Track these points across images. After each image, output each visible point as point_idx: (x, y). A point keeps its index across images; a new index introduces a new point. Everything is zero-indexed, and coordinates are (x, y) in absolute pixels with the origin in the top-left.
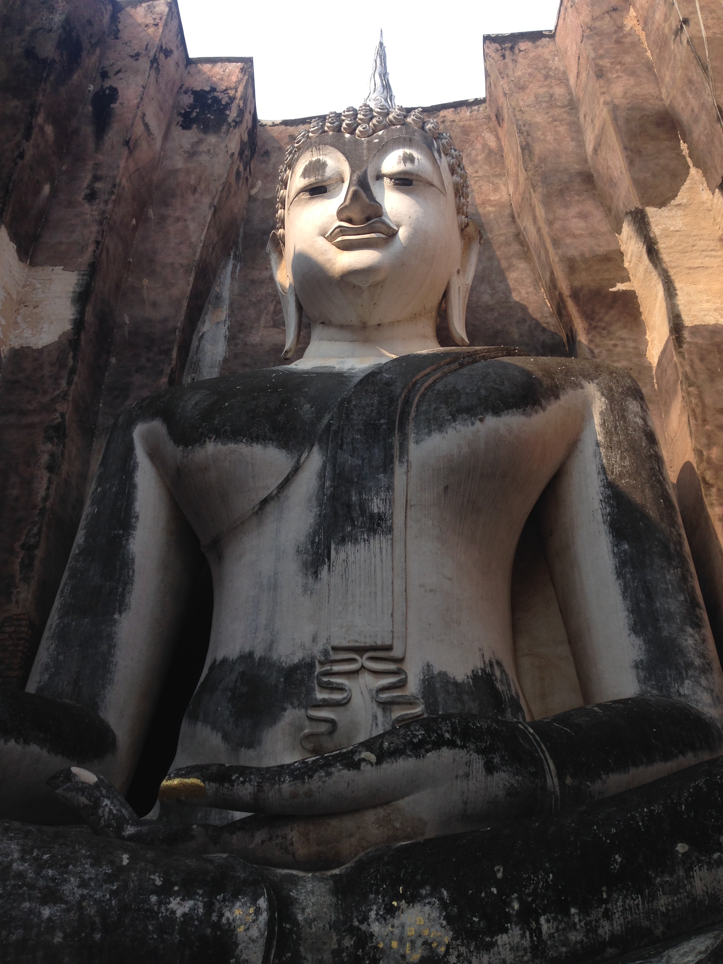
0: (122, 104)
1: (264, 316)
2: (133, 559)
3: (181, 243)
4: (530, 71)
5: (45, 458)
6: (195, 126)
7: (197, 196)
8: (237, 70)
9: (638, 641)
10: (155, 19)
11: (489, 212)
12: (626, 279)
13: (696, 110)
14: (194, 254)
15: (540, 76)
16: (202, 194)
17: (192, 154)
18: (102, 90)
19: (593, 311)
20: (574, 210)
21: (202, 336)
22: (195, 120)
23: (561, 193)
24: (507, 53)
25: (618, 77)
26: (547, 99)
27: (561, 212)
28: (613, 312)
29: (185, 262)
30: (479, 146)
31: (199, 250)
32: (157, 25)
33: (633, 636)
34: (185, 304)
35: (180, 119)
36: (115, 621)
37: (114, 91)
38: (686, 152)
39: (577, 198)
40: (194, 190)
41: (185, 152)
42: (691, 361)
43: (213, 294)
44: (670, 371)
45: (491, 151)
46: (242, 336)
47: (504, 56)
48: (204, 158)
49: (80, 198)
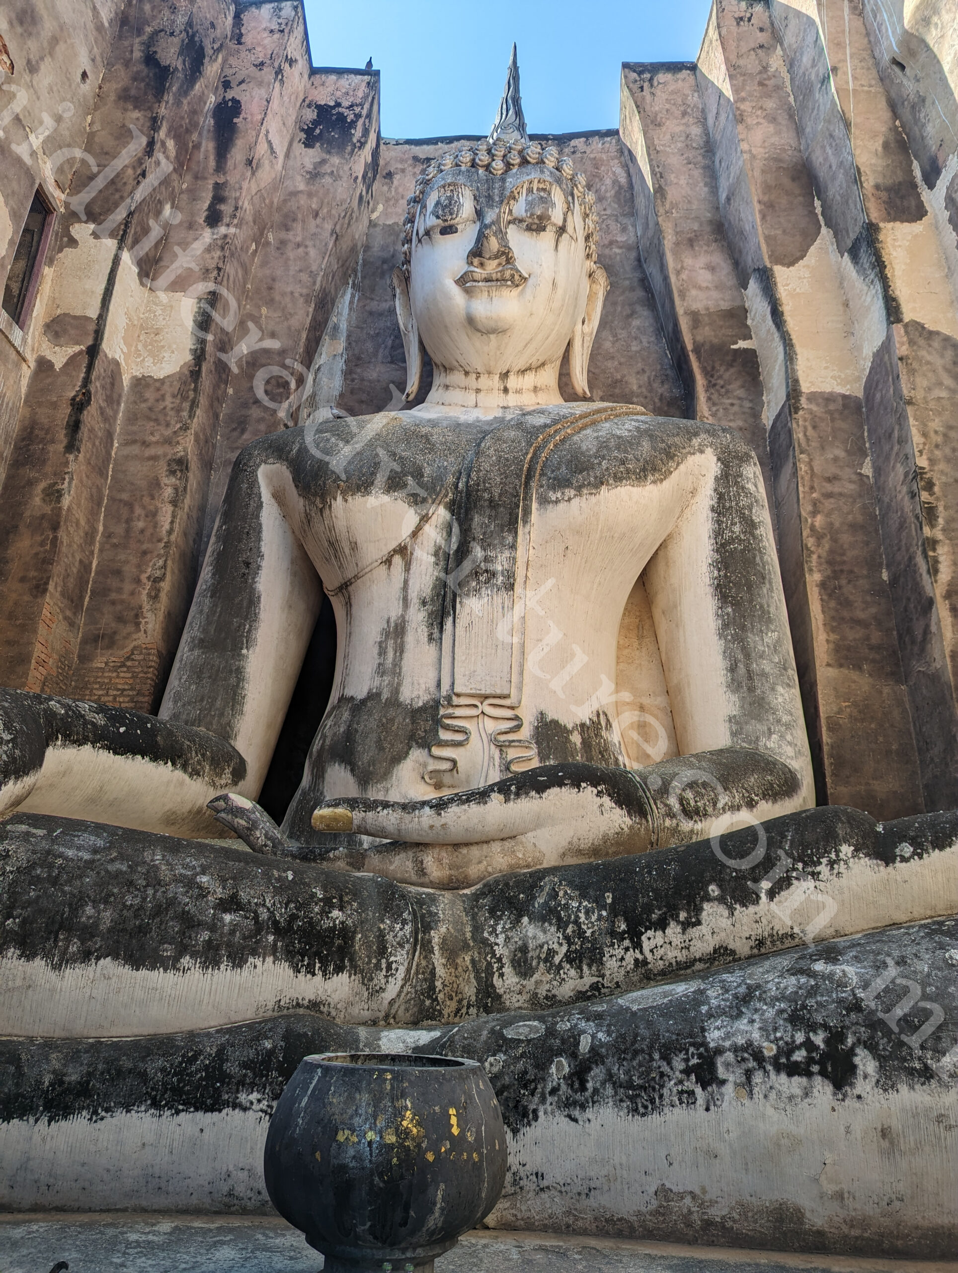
0: (245, 119)
1: (381, 350)
2: (259, 597)
3: (301, 271)
4: (668, 106)
5: (168, 492)
6: (318, 144)
7: (319, 220)
8: (364, 84)
9: (734, 698)
10: (280, 24)
11: (616, 254)
12: (747, 337)
13: (834, 168)
14: (314, 283)
15: (678, 113)
16: (324, 219)
17: (314, 175)
18: (224, 101)
19: (713, 368)
20: (703, 260)
21: (319, 369)
22: (319, 138)
23: (691, 242)
24: (646, 85)
25: (758, 124)
26: (682, 139)
27: (688, 261)
28: (732, 370)
29: (305, 291)
30: (608, 181)
31: (319, 279)
32: (282, 31)
33: (729, 693)
34: (304, 335)
35: (303, 136)
36: (243, 656)
37: (237, 103)
38: (819, 210)
39: (705, 248)
40: (316, 215)
41: (307, 172)
42: (805, 428)
43: (330, 325)
44: (783, 436)
45: (620, 187)
46: (359, 370)
47: (642, 88)
48: (328, 180)
49: (201, 220)
